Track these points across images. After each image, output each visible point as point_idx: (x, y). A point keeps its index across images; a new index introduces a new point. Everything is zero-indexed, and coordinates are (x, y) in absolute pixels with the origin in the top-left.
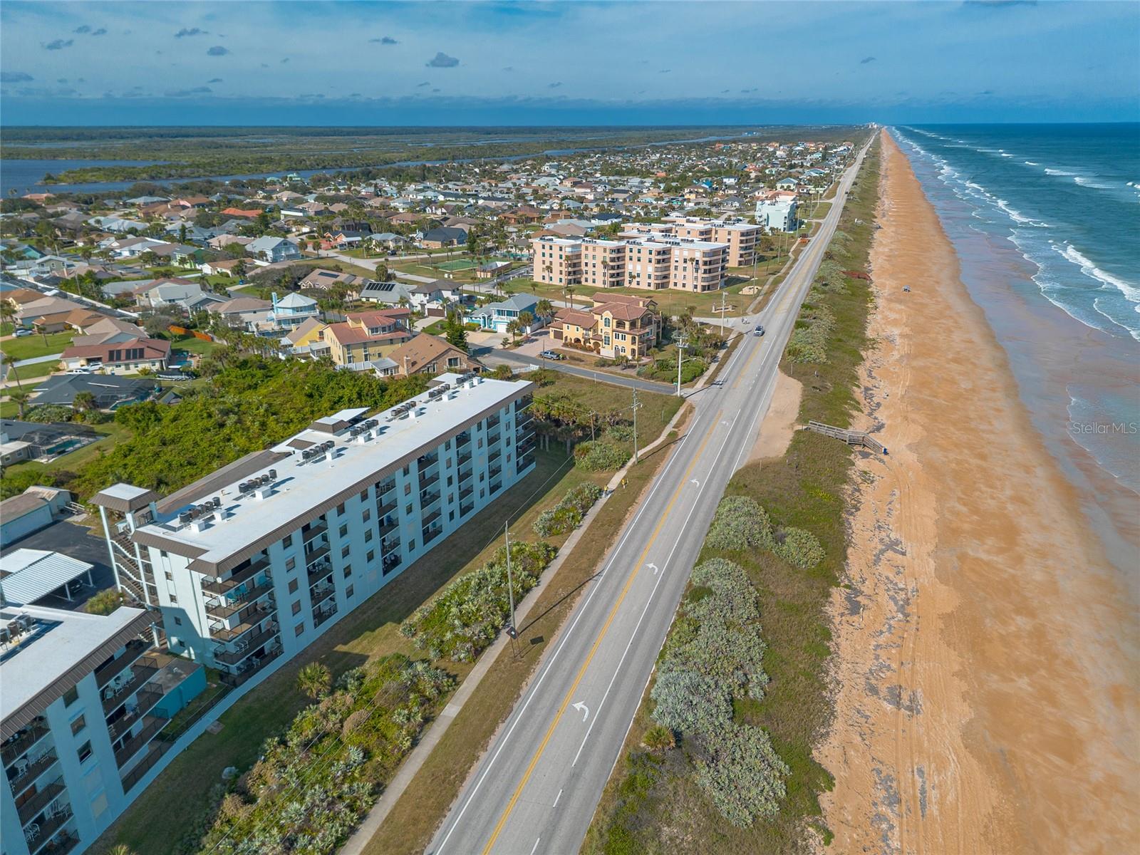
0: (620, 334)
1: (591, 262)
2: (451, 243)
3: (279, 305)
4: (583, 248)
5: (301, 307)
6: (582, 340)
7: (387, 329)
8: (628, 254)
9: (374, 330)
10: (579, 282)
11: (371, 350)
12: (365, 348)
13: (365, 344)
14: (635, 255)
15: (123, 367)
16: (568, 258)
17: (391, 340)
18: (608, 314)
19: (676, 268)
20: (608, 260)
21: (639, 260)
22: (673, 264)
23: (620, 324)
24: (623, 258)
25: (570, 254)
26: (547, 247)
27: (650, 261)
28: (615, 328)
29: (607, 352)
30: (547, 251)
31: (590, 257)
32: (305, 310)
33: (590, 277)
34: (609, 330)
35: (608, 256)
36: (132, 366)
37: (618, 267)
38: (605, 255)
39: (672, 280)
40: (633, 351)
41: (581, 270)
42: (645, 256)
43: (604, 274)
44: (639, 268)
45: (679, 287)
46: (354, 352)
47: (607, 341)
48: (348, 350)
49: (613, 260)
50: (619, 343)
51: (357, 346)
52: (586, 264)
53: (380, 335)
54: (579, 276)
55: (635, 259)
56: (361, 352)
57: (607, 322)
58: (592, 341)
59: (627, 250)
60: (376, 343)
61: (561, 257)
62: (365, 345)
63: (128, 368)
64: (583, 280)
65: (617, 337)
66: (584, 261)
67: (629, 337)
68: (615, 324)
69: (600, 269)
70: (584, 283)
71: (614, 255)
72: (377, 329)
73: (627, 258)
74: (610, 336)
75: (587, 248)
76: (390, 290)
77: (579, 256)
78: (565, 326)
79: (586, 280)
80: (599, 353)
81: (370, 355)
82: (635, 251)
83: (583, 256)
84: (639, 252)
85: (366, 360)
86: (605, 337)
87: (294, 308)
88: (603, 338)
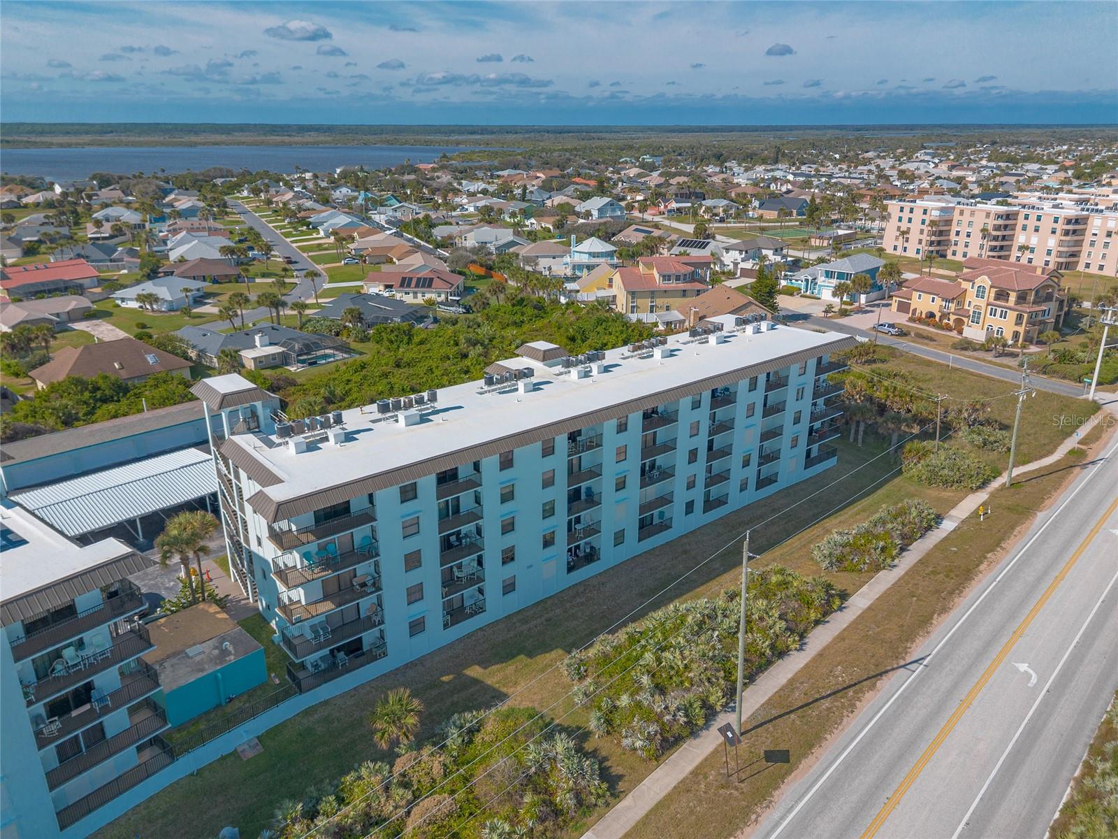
0: (999, 310)
1: (964, 229)
2: (791, 214)
4: (957, 213)
5: (598, 253)
6: (938, 315)
7: (682, 278)
8: (1021, 221)
9: (666, 277)
10: (944, 256)
11: (659, 301)
12: (652, 298)
13: (653, 292)
14: (1032, 222)
15: (411, 295)
16: (933, 223)
17: (684, 291)
18: (984, 281)
19: (1092, 244)
20: (990, 228)
21: (1037, 230)
22: (1088, 238)
23: (1002, 295)
24: (1013, 228)
25: (937, 219)
26: (907, 210)
27: (1054, 232)
28: (992, 300)
29: (975, 333)
30: (906, 215)
31: (965, 223)
32: (602, 257)
33: (960, 249)
34: (982, 303)
35: (991, 222)
36: (419, 295)
37: (1004, 238)
38: (987, 221)
39: (1083, 259)
40: (1016, 335)
41: (949, 241)
42: (1046, 224)
43: (982, 247)
44: (1034, 241)
45: (1094, 270)
46: (640, 302)
47: (976, 318)
48: (633, 298)
49: (997, 228)
50: (996, 322)
51: (643, 295)
52: (958, 233)
53: (673, 285)
54: (946, 248)
55: (1031, 228)
56: (647, 302)
57: (981, 292)
58: (953, 317)
59: (1021, 217)
60: (666, 293)
61: (923, 222)
62: (653, 294)
63: (415, 297)
64: (949, 253)
65: (993, 313)
66: (954, 228)
67: (1012, 315)
68: (992, 295)
69: (976, 239)
70: (950, 257)
71: (1000, 222)
72: (669, 276)
73: (1019, 227)
74: (983, 312)
75: (962, 213)
76: (704, 248)
77: (948, 222)
78: (916, 294)
79: (954, 254)
80: (960, 332)
81: (657, 307)
82: (1033, 218)
83: (955, 223)
84: (1039, 219)
85: (652, 311)
86: (974, 312)
87: (590, 254)
88: (971, 313)
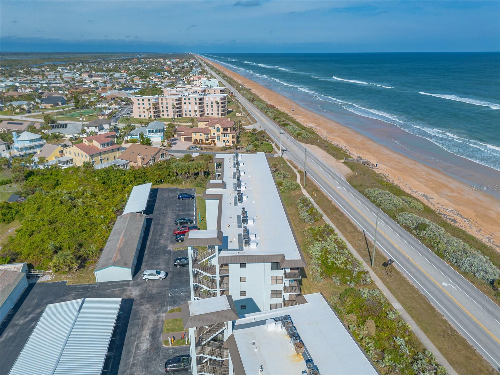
0: (226, 135)
1: (165, 106)
3: (18, 139)
4: (160, 100)
5: (34, 139)
6: (204, 140)
7: (109, 144)
8: (183, 101)
9: (103, 145)
10: (159, 117)
11: (104, 157)
12: (100, 156)
13: (100, 153)
14: (187, 101)
16: (154, 104)
17: (113, 150)
18: (218, 125)
19: (207, 106)
20: (175, 104)
21: (190, 104)
22: (205, 105)
23: (225, 129)
24: (181, 103)
25: (155, 103)
26: (141, 100)
27: (196, 104)
28: (222, 132)
29: (220, 144)
30: (141, 102)
31: (164, 103)
32: (37, 141)
33: (165, 113)
34: (219, 133)
35: (175, 102)
37: (179, 108)
38: (173, 102)
39: (206, 112)
40: (233, 142)
41: (160, 110)
42: (192, 101)
43: (173, 112)
44: (190, 107)
45: (210, 115)
46: (95, 159)
47: (218, 139)
48: (92, 158)
49: (177, 104)
50: (226, 139)
51: (96, 155)
52: (163, 107)
53: (107, 148)
54: (159, 113)
55: (187, 103)
56: (98, 158)
57: (218, 130)
58: (210, 140)
59: (183, 99)
60: (105, 152)
61: (150, 104)
62: (100, 154)
64: (161, 115)
65: (224, 136)
66: (161, 106)
67: (230, 136)
68: (222, 130)
69: (171, 109)
70: (162, 116)
71: (177, 102)
72: (104, 144)
73: (183, 103)
74: (220, 136)
75: (162, 100)
76: (66, 128)
77: (158, 104)
78: (193, 134)
79: (163, 115)
80: (215, 144)
81: (103, 159)
82: (187, 99)
83: (160, 104)
84: (189, 99)
85: (102, 162)
86: (217, 137)
87: (30, 141)
88: (216, 137)
